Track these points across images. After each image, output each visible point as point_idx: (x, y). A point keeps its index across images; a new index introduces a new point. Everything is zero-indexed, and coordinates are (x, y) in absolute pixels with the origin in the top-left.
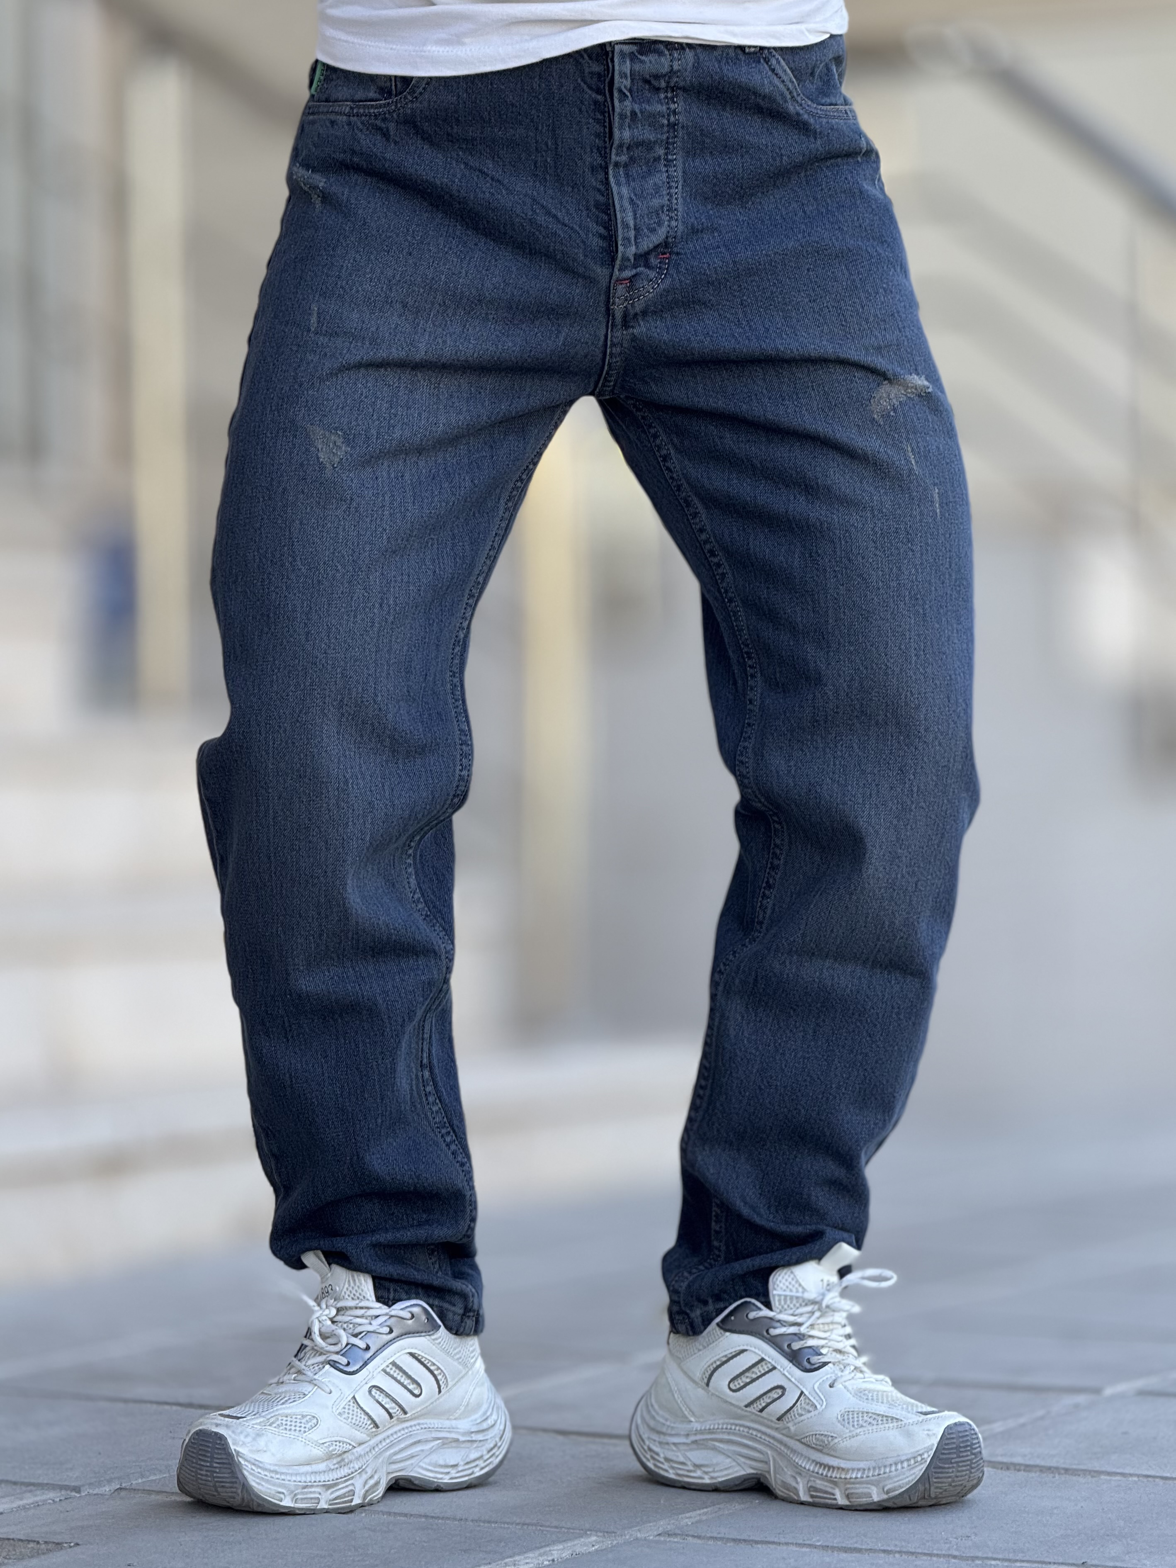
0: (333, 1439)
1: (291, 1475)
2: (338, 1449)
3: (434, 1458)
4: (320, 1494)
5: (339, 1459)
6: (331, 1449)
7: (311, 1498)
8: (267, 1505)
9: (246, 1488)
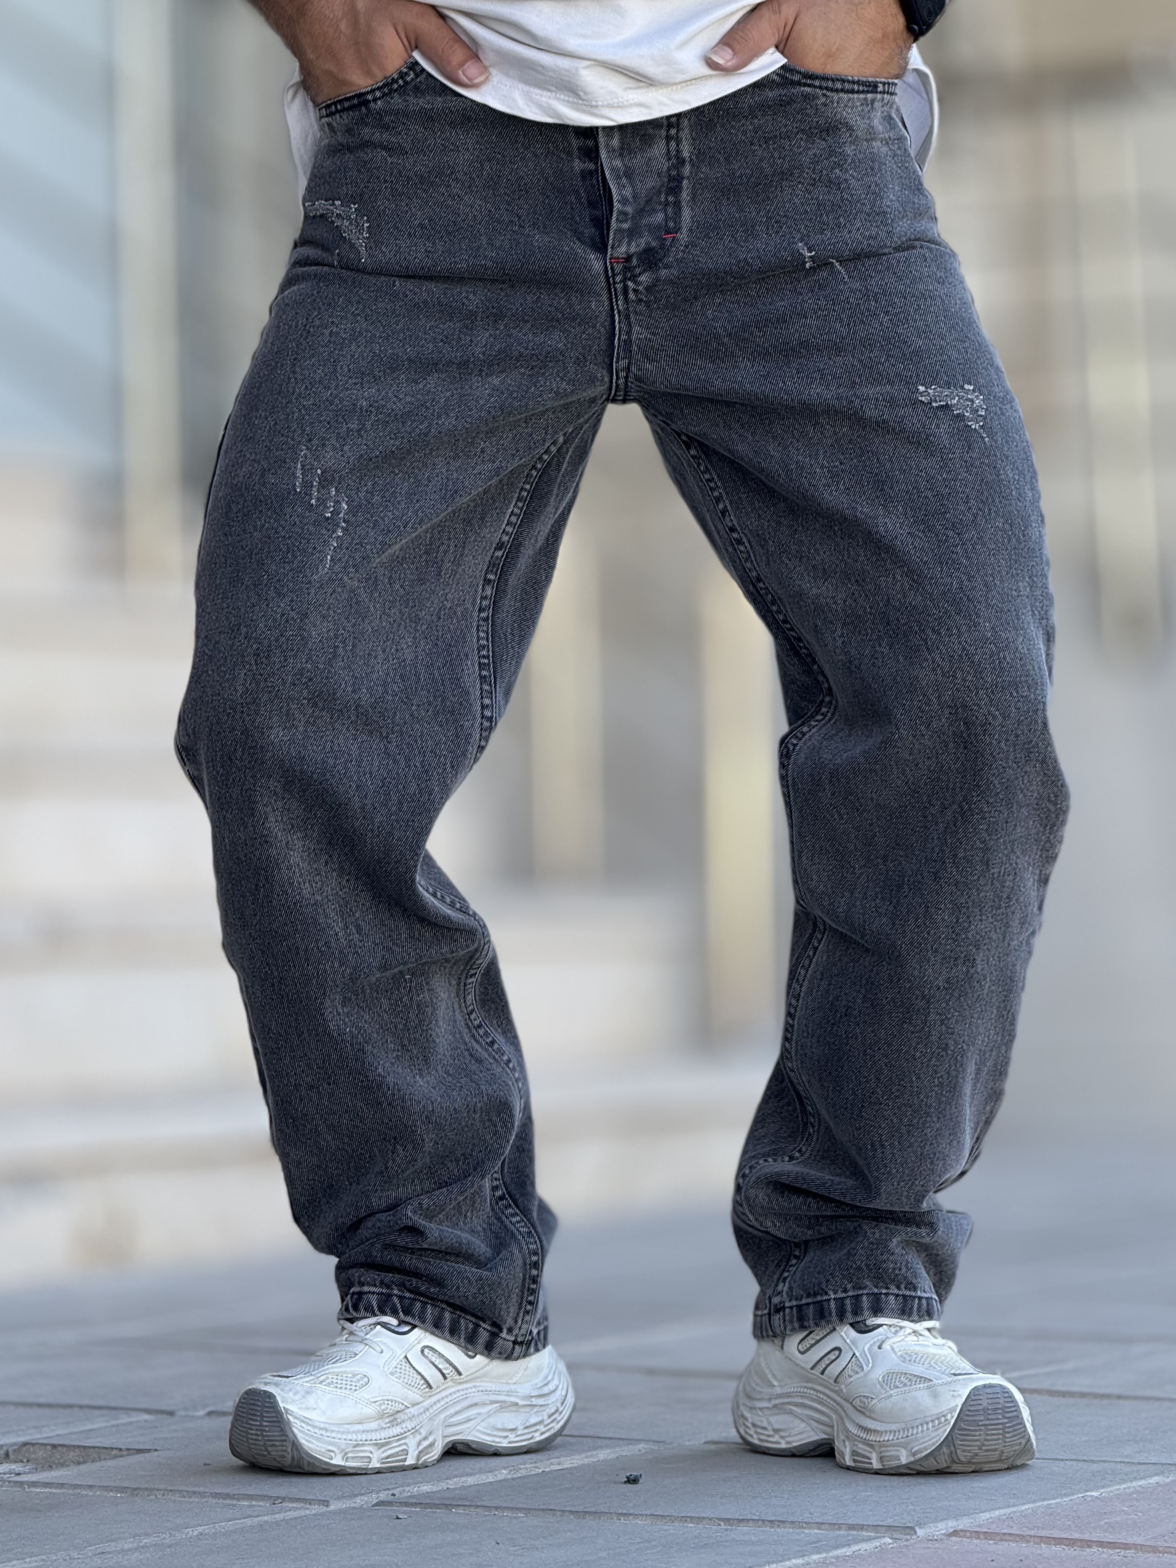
0: (385, 1398)
1: (343, 1433)
2: (391, 1408)
3: (492, 1420)
4: (371, 1453)
5: (391, 1419)
6: (383, 1407)
7: (363, 1457)
8: (318, 1464)
9: (296, 1445)
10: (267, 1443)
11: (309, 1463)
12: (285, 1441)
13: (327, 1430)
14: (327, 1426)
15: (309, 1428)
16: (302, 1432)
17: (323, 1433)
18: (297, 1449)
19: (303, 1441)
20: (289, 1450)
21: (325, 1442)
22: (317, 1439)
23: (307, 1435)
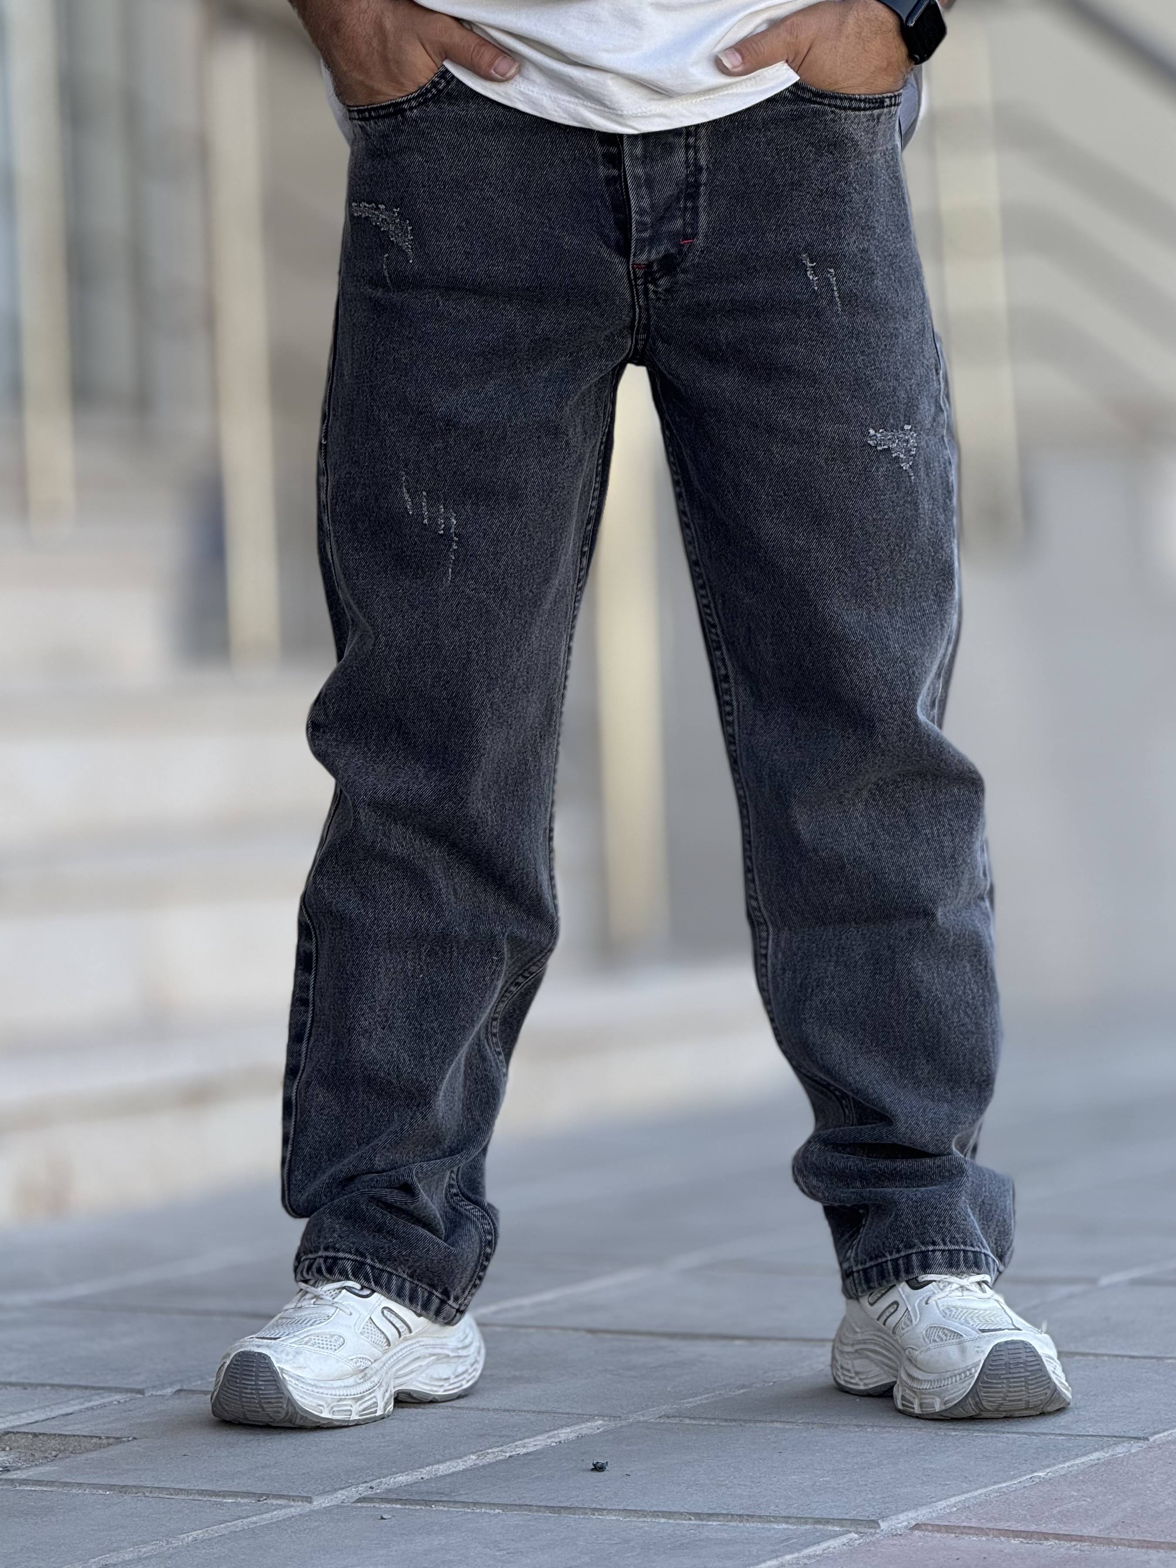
0: (357, 1355)
1: (328, 1389)
2: (362, 1364)
3: (430, 1372)
4: (351, 1406)
5: (364, 1374)
6: (356, 1364)
7: (345, 1411)
8: (310, 1418)
9: (291, 1401)
10: (263, 1401)
11: (302, 1417)
12: (282, 1398)
13: (316, 1386)
14: (316, 1382)
15: (302, 1385)
16: (295, 1388)
17: (314, 1389)
18: (292, 1405)
19: (296, 1397)
20: (285, 1406)
21: (315, 1398)
22: (309, 1395)
23: (301, 1391)
